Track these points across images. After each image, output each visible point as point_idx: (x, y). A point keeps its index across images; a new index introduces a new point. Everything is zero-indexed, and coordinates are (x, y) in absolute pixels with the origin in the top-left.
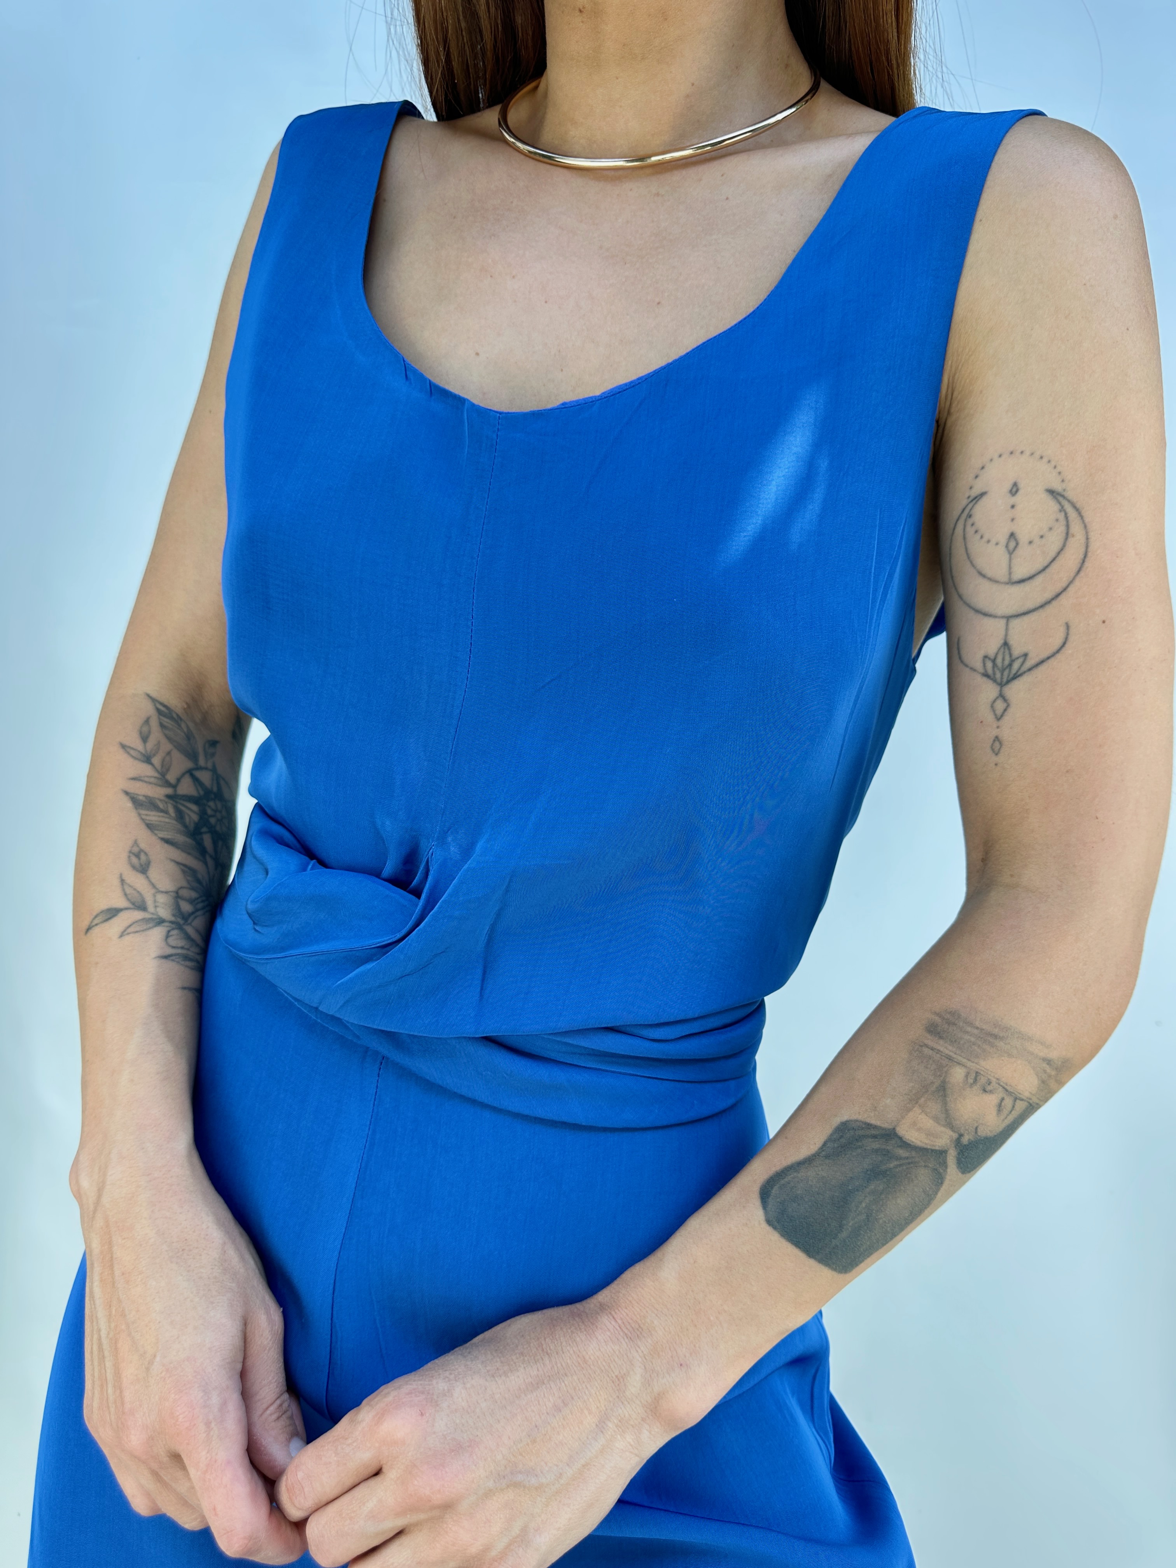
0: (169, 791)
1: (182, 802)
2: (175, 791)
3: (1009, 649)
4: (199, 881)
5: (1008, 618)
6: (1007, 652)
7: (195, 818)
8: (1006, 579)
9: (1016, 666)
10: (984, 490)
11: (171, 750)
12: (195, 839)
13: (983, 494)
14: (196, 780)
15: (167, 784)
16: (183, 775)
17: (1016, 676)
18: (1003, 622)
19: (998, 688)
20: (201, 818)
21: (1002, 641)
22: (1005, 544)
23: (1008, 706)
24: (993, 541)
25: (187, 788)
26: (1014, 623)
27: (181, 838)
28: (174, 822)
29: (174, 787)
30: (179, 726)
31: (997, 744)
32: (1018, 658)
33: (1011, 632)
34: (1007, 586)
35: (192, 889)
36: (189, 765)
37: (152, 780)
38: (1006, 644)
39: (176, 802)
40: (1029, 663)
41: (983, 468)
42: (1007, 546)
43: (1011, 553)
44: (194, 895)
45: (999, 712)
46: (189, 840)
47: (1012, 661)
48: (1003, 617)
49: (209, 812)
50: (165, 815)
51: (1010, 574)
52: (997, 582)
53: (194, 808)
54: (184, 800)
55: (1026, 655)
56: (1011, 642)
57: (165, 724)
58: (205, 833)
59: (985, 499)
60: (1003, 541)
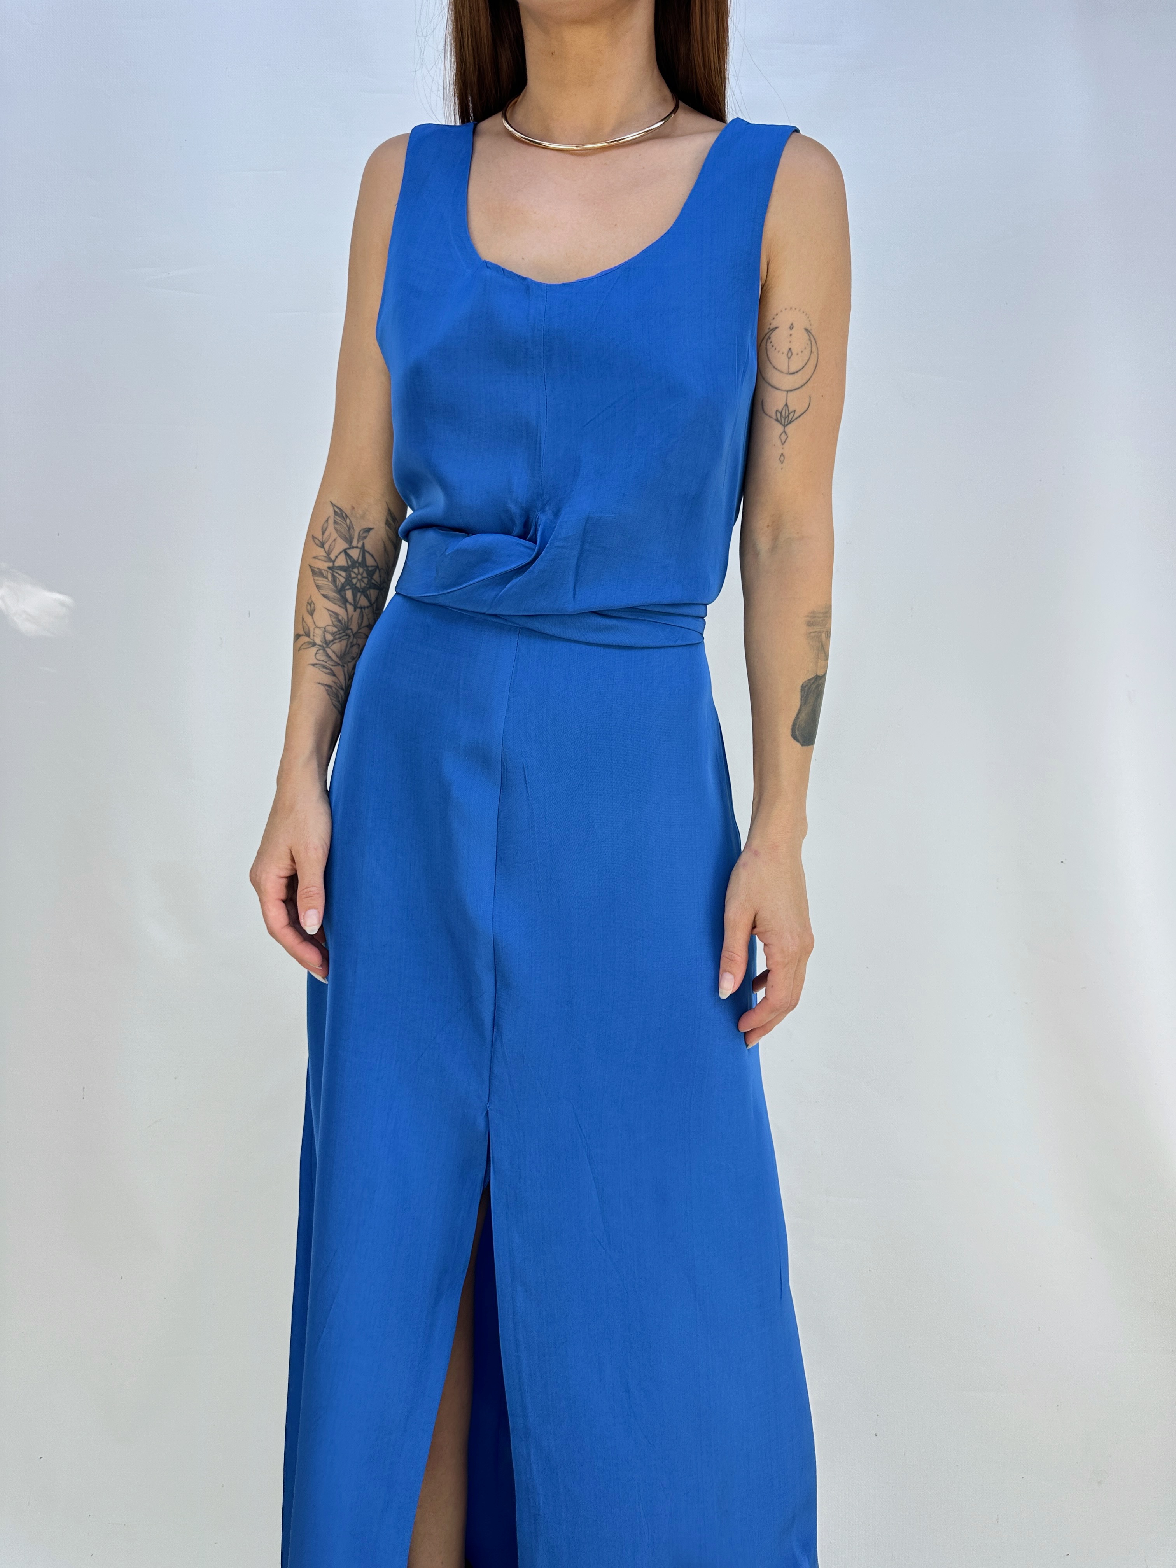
0: (331, 564)
1: (337, 571)
2: (333, 564)
3: (788, 407)
4: (339, 621)
5: (788, 391)
6: (787, 409)
7: (343, 580)
8: (787, 372)
9: (791, 416)
10: (777, 326)
11: (337, 538)
12: (340, 595)
13: (777, 328)
14: (347, 555)
15: (330, 560)
16: (342, 551)
17: (791, 422)
18: (785, 393)
19: (783, 427)
20: (347, 579)
21: (785, 403)
22: (786, 353)
23: (787, 437)
24: (781, 352)
25: (342, 561)
26: (790, 394)
27: (333, 594)
28: (330, 584)
29: (333, 562)
30: (345, 521)
31: (782, 458)
32: (792, 412)
33: (789, 398)
34: (787, 375)
35: (334, 626)
36: (346, 546)
37: (323, 558)
38: (786, 405)
39: (333, 571)
40: (796, 415)
41: (777, 314)
42: (787, 355)
43: (789, 359)
44: (335, 630)
45: (783, 441)
46: (337, 596)
47: (789, 414)
48: (785, 391)
49: (353, 575)
50: (327, 580)
51: (789, 369)
52: (782, 372)
53: (344, 574)
54: (338, 570)
55: (795, 411)
56: (789, 404)
57: (337, 520)
58: (348, 589)
59: (777, 330)
60: (786, 352)
